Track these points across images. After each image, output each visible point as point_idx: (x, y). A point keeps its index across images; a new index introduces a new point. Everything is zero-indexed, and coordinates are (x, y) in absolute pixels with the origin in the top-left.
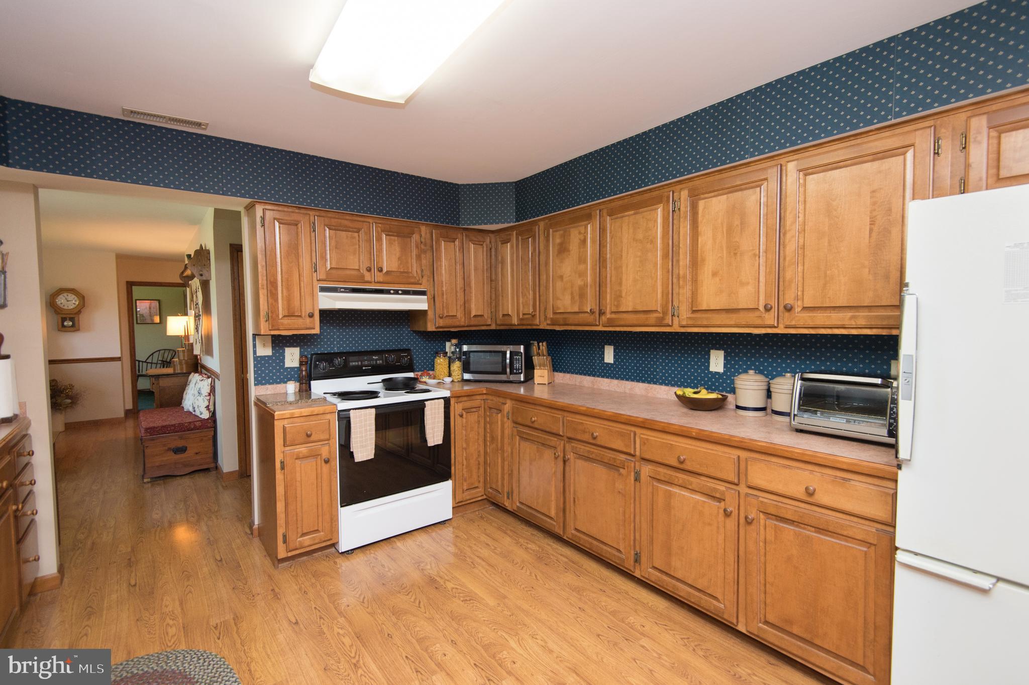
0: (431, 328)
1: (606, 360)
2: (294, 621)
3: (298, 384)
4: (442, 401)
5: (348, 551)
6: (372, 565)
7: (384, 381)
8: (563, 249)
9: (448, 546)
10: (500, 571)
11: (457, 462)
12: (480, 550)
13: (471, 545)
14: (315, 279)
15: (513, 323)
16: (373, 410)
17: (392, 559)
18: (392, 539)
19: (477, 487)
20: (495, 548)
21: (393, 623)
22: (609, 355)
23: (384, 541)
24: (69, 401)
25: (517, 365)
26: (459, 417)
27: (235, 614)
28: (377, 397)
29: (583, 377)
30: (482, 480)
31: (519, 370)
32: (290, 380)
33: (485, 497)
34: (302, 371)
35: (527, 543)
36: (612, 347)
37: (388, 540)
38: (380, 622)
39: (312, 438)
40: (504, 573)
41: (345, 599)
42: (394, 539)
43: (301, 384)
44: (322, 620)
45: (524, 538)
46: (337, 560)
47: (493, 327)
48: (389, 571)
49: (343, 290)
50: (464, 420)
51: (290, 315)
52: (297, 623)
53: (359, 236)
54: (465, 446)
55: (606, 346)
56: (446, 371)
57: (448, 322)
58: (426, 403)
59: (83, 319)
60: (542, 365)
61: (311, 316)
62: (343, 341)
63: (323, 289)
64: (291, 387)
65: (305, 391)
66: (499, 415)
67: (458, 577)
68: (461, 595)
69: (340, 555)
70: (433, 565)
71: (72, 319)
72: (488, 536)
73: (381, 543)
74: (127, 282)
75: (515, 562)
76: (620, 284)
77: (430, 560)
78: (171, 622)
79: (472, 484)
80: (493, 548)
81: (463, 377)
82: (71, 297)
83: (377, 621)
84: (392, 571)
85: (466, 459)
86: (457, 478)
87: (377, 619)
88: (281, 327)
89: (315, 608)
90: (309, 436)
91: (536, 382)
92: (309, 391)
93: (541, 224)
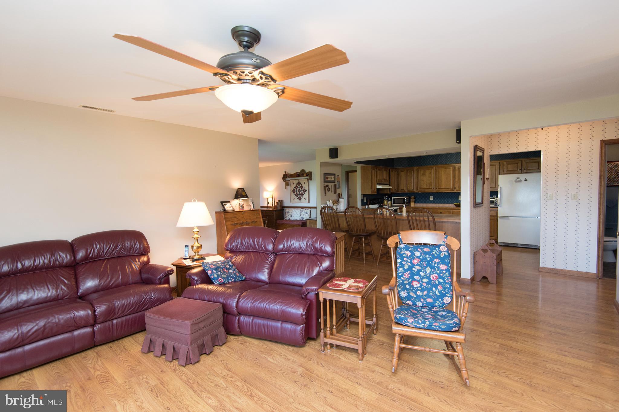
1: (431, 199)
8: (424, 174)
22: (431, 198)
29: (423, 204)
36: (432, 196)
60: (413, 201)
76: (441, 182)
91: (411, 206)
92: (369, 207)
93: (416, 168)
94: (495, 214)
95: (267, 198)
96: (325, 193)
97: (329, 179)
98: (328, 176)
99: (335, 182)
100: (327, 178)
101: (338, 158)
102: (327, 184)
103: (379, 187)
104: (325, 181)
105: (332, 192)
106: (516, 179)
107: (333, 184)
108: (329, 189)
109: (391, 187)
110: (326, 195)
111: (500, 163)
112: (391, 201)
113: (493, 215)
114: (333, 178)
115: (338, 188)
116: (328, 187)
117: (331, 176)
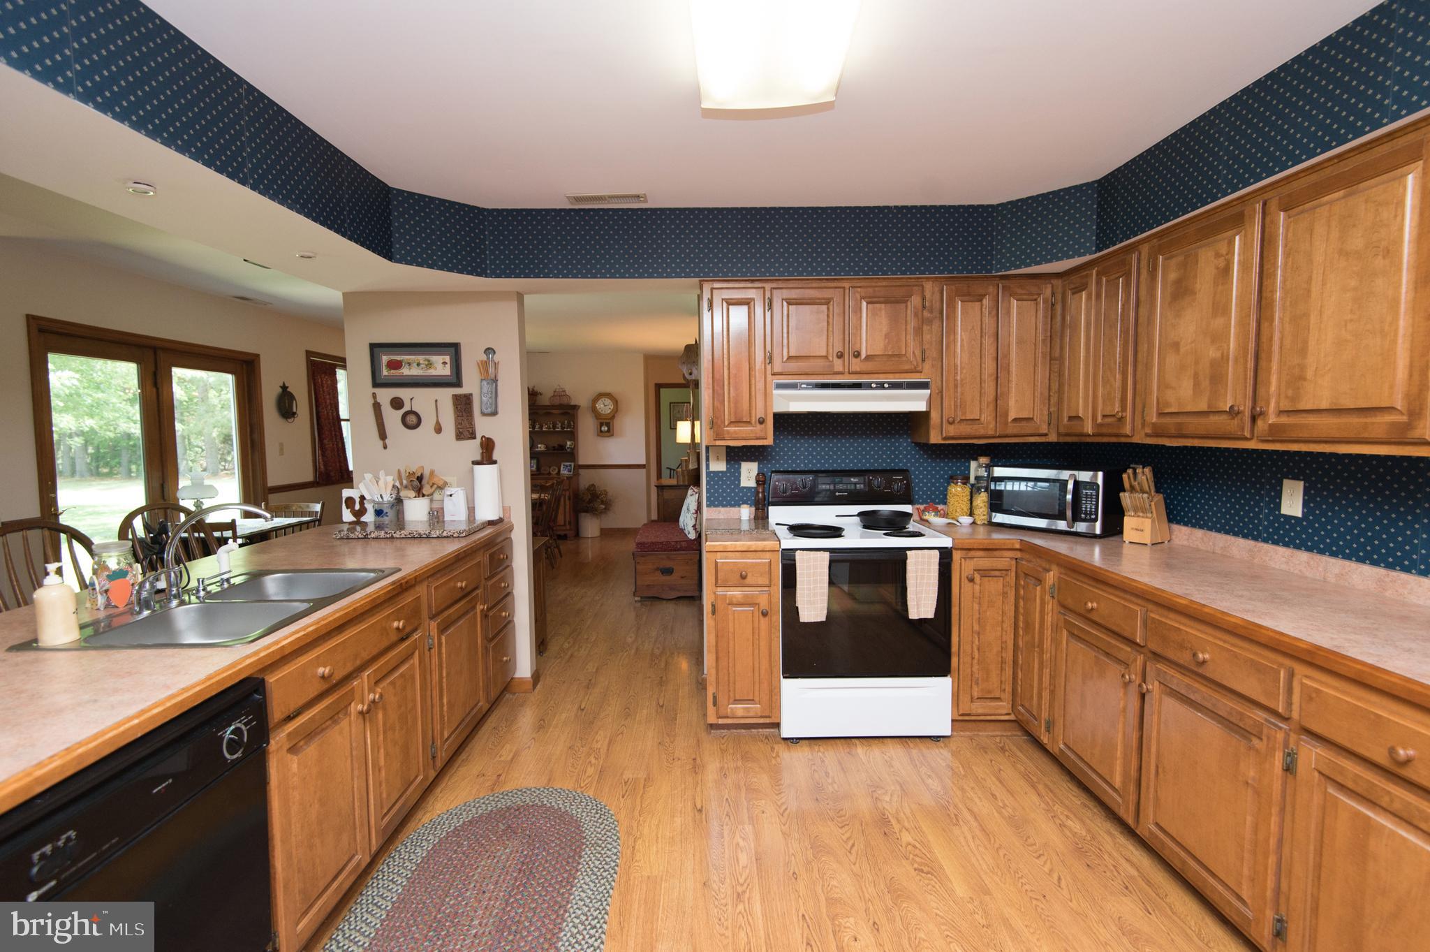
0: (935, 438)
1: (1286, 510)
2: (699, 807)
3: (753, 509)
4: (937, 553)
5: (793, 739)
6: (813, 768)
7: (861, 514)
8: (1181, 292)
9: (929, 776)
10: (997, 845)
11: (962, 651)
12: (977, 800)
13: (965, 787)
14: (769, 372)
15: (1085, 431)
16: (827, 555)
17: (843, 769)
18: (853, 740)
19: (999, 699)
20: (1005, 806)
21: (807, 859)
22: (1292, 503)
23: (842, 740)
24: (603, 506)
25: (1086, 506)
26: (966, 581)
27: (649, 775)
28: (840, 536)
29: (1230, 539)
30: (1009, 688)
31: (1091, 514)
32: (745, 503)
33: (1012, 717)
34: (758, 492)
35: (1067, 817)
36: (1300, 485)
37: (848, 740)
38: (791, 851)
39: (749, 580)
40: (1001, 853)
41: (763, 802)
42: (857, 741)
43: (757, 509)
44: (727, 818)
45: (1067, 807)
46: (776, 747)
47: (1053, 438)
48: (832, 784)
49: (804, 386)
50: (977, 588)
51: (738, 422)
52: (700, 811)
53: (828, 309)
54: (976, 628)
55: (1286, 482)
56: (966, 507)
57: (966, 429)
58: (909, 553)
59: (617, 424)
60: (1140, 510)
61: (762, 421)
62: (812, 455)
63: (779, 386)
64: (746, 512)
65: (761, 519)
66: (1038, 588)
67: (924, 829)
68: (918, 859)
69: (782, 742)
70: (895, 798)
71: (608, 425)
72: (1000, 782)
73: (838, 741)
74: (656, 384)
75: (1031, 841)
76: (1303, 352)
77: (893, 788)
78: (593, 761)
79: (989, 692)
80: (1001, 804)
81: (990, 517)
82: (608, 401)
83: (788, 848)
84: (836, 786)
85: (978, 649)
86: (961, 677)
87: (790, 845)
88: (726, 436)
89: (727, 799)
90: (743, 577)
93: (1145, 249)
96: (383, 435)
97: (411, 372)
98: (399, 358)
99: (458, 384)
100: (395, 365)
102: (385, 395)
104: (377, 383)
105: (438, 429)
107: (444, 395)
108: (412, 419)
110: (385, 447)
114: (440, 366)
115: (484, 414)
116: (407, 408)
117: (427, 357)
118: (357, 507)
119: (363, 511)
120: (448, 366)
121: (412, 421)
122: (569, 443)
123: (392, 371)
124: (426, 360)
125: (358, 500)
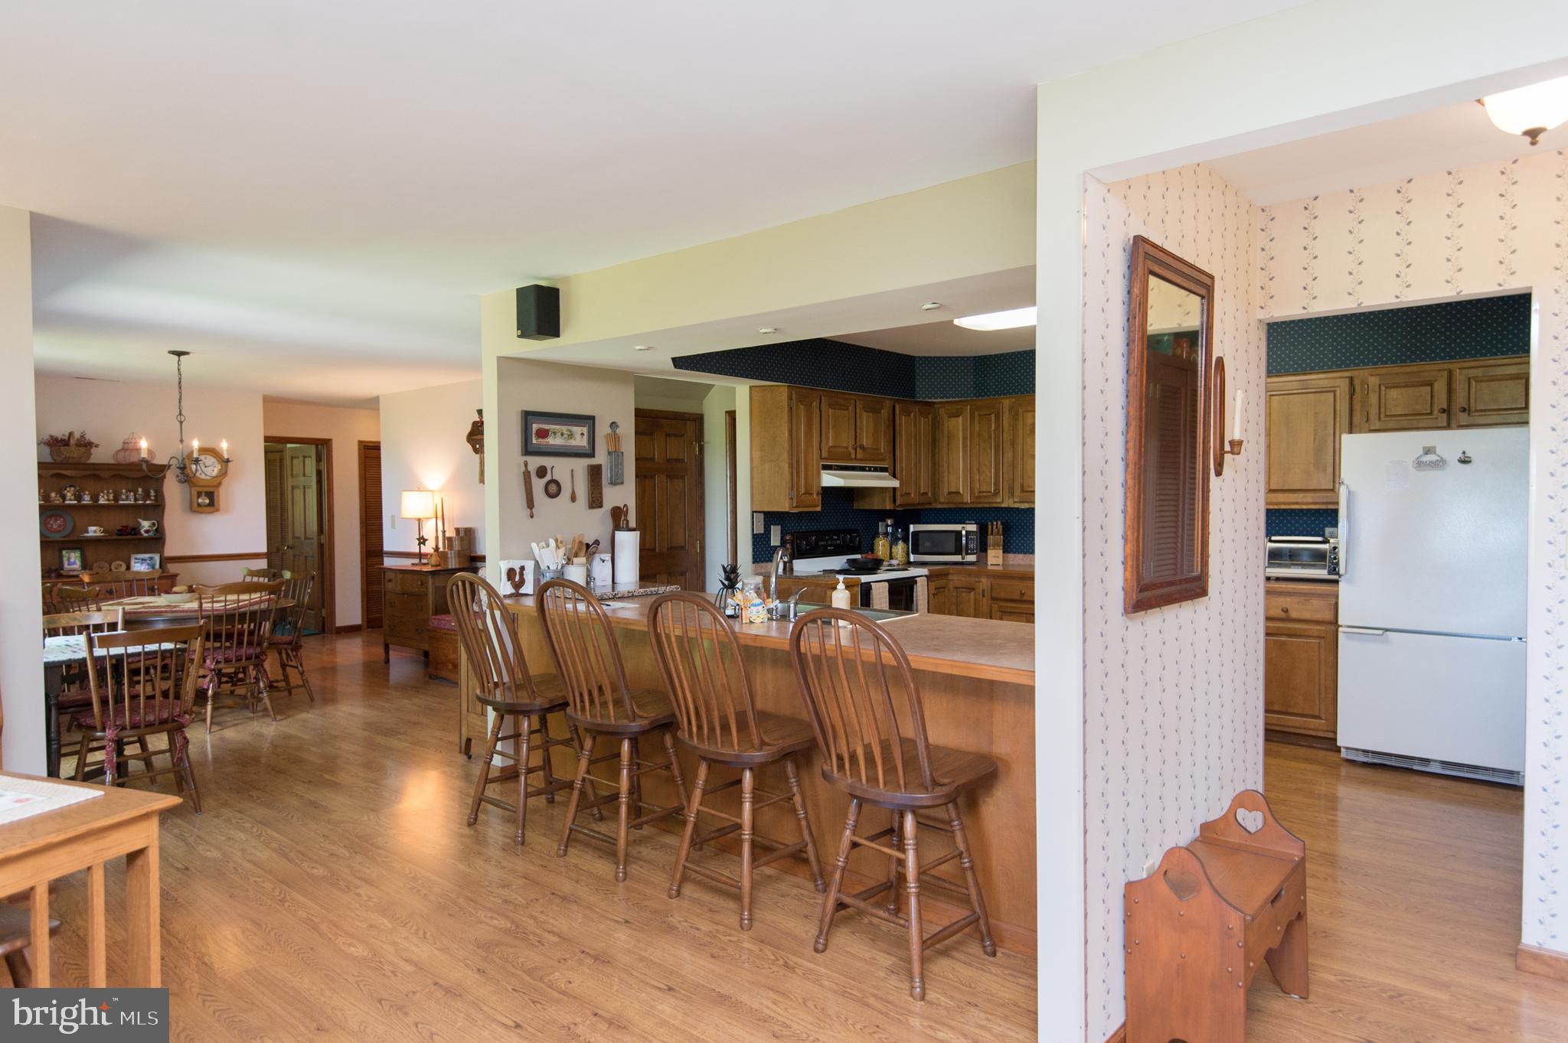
4: (925, 578)
14: (820, 457)
15: (965, 500)
16: (887, 584)
25: (971, 546)
31: (973, 550)
34: (785, 549)
43: (786, 563)
49: (835, 468)
53: (848, 411)
57: (905, 500)
58: (917, 579)
60: (996, 545)
61: (817, 493)
63: (825, 468)
65: (789, 570)
66: (972, 594)
81: (909, 558)
82: (211, 462)
88: (801, 504)
91: (989, 563)
92: (792, 570)
93: (1006, 403)
94: (1328, 616)
95: (419, 520)
96: (530, 504)
97: (553, 441)
98: (546, 427)
99: (592, 455)
100: (543, 434)
101: (558, 335)
102: (535, 462)
103: (830, 479)
104: (528, 450)
105: (573, 499)
106: (1421, 452)
107: (581, 465)
108: (553, 488)
109: (896, 483)
110: (531, 517)
111: (1351, 379)
112: (905, 540)
113: (1319, 616)
114: (579, 438)
115: (611, 483)
116: (548, 477)
117: (570, 427)
118: (517, 578)
119: (522, 582)
120: (585, 437)
121: (553, 490)
122: (146, 524)
123: (540, 440)
124: (568, 430)
125: (518, 571)
